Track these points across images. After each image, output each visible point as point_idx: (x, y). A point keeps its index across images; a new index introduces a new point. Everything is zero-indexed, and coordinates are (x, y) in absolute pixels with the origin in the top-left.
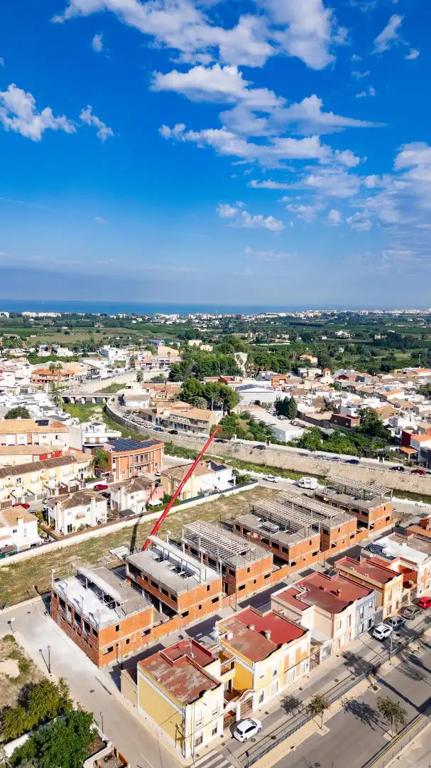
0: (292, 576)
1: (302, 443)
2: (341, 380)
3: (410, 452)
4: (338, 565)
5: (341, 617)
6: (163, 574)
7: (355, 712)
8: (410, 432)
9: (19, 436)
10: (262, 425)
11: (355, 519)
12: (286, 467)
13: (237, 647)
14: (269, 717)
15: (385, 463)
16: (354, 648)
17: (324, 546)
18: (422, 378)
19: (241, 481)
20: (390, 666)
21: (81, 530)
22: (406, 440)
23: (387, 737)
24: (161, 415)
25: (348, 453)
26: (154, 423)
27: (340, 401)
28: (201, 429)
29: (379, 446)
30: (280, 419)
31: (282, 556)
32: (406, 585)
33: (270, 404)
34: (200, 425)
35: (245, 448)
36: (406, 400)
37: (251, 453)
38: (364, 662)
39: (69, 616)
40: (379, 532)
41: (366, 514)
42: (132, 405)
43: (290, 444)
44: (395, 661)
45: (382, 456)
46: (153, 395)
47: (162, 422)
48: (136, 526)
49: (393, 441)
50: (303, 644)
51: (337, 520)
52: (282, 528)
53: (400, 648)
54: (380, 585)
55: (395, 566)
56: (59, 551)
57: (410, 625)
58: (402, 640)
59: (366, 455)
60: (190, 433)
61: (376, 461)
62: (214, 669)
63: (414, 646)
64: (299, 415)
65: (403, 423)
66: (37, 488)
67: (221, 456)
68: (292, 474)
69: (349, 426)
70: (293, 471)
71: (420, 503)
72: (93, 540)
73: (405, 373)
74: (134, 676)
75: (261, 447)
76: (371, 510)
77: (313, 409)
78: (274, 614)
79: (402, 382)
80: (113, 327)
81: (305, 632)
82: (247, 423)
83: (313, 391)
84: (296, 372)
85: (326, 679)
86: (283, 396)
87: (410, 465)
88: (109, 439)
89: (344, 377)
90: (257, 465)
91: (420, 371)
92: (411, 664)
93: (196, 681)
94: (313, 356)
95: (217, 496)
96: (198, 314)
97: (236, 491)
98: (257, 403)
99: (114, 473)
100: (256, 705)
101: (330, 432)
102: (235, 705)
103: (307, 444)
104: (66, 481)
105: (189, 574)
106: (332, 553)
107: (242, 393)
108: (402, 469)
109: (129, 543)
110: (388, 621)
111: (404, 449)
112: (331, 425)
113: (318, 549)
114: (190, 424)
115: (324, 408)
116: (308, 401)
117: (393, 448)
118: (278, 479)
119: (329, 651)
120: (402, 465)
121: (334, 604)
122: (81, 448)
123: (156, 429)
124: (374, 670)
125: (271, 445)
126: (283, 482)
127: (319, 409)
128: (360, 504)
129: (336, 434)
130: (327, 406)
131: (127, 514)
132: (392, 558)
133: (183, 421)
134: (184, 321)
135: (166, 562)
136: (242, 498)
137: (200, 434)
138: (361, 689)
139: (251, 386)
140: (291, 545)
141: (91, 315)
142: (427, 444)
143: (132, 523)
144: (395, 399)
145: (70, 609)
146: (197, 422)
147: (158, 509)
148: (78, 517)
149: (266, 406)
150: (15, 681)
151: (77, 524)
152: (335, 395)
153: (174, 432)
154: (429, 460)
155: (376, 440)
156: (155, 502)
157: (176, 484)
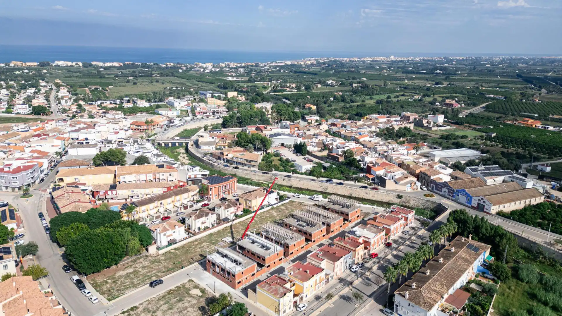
0: (313, 247)
1: (311, 173)
2: (332, 127)
3: (371, 177)
4: (335, 241)
5: (337, 263)
6: (256, 249)
7: (343, 299)
8: (371, 165)
9: (148, 175)
10: (287, 161)
11: (342, 218)
12: (304, 187)
13: (296, 277)
14: (310, 303)
15: (357, 184)
16: (343, 276)
17: (328, 232)
18: (381, 123)
19: (281, 198)
20: (358, 282)
21: (205, 229)
22: (368, 170)
23: (356, 306)
24: (227, 157)
25: (337, 179)
26: (222, 161)
27: (332, 144)
28: (253, 166)
29: (354, 174)
30: (297, 155)
31: (309, 238)
32: (366, 248)
33: (290, 146)
34: (252, 163)
35: (280, 177)
36: (371, 141)
37: (284, 180)
38: (347, 281)
39: (218, 270)
40: (353, 224)
41: (347, 215)
43: (305, 174)
44: (360, 279)
45: (356, 180)
46: (217, 141)
47: (228, 161)
48: (231, 226)
49: (362, 170)
50: (322, 275)
51: (334, 219)
52: (308, 225)
53: (362, 275)
54: (354, 249)
55: (360, 240)
56: (196, 240)
57: (367, 265)
58: (363, 271)
59: (347, 179)
60: (246, 168)
61: (352, 183)
62: (288, 285)
63: (368, 273)
64: (309, 153)
65: (368, 159)
66: (170, 207)
67: (266, 182)
68: (308, 192)
69: (338, 161)
70: (307, 190)
71: (375, 207)
72: (211, 235)
73: (371, 119)
74: (255, 291)
75: (289, 176)
76: (350, 213)
77: (316, 149)
78: (309, 263)
79: (369, 127)
80: (167, 76)
81: (323, 270)
82: (279, 160)
83: (316, 136)
84: (304, 119)
85: (332, 288)
86: (299, 140)
87: (370, 185)
88: (202, 175)
89: (334, 125)
90: (287, 186)
91: (380, 117)
92: (366, 280)
93: (281, 290)
94: (314, 105)
95: (270, 207)
96: (227, 63)
97: (280, 204)
98: (283, 145)
99: (211, 197)
100: (304, 299)
101: (327, 165)
102: (297, 299)
103: (315, 173)
104: (185, 202)
105: (268, 249)
106: (331, 235)
107: (273, 139)
108: (366, 187)
109: (230, 235)
110: (357, 264)
111: (368, 175)
112: (328, 160)
113: (325, 233)
114: (246, 163)
115: (323, 148)
116: (313, 144)
117: (362, 175)
118: (301, 196)
119: (332, 277)
120: (366, 185)
121: (334, 258)
122: (186, 181)
123: (225, 166)
124: (351, 283)
125: (295, 175)
126: (304, 198)
127: (320, 149)
128: (345, 210)
129: (331, 166)
130: (325, 147)
131: (226, 220)
132: (359, 237)
133: (242, 161)
134: (218, 70)
135: (256, 244)
136: (283, 208)
137: (252, 169)
138: (346, 291)
139: (278, 134)
140: (313, 233)
141: (146, 64)
142: (380, 172)
143: (229, 224)
144: (364, 141)
145: (218, 267)
146: (250, 161)
147: (241, 216)
148: (203, 223)
149: (288, 147)
150: (201, 297)
151: (202, 227)
152: (329, 139)
153: (236, 168)
154: (382, 182)
155: (353, 169)
156: (239, 213)
157: (249, 202)
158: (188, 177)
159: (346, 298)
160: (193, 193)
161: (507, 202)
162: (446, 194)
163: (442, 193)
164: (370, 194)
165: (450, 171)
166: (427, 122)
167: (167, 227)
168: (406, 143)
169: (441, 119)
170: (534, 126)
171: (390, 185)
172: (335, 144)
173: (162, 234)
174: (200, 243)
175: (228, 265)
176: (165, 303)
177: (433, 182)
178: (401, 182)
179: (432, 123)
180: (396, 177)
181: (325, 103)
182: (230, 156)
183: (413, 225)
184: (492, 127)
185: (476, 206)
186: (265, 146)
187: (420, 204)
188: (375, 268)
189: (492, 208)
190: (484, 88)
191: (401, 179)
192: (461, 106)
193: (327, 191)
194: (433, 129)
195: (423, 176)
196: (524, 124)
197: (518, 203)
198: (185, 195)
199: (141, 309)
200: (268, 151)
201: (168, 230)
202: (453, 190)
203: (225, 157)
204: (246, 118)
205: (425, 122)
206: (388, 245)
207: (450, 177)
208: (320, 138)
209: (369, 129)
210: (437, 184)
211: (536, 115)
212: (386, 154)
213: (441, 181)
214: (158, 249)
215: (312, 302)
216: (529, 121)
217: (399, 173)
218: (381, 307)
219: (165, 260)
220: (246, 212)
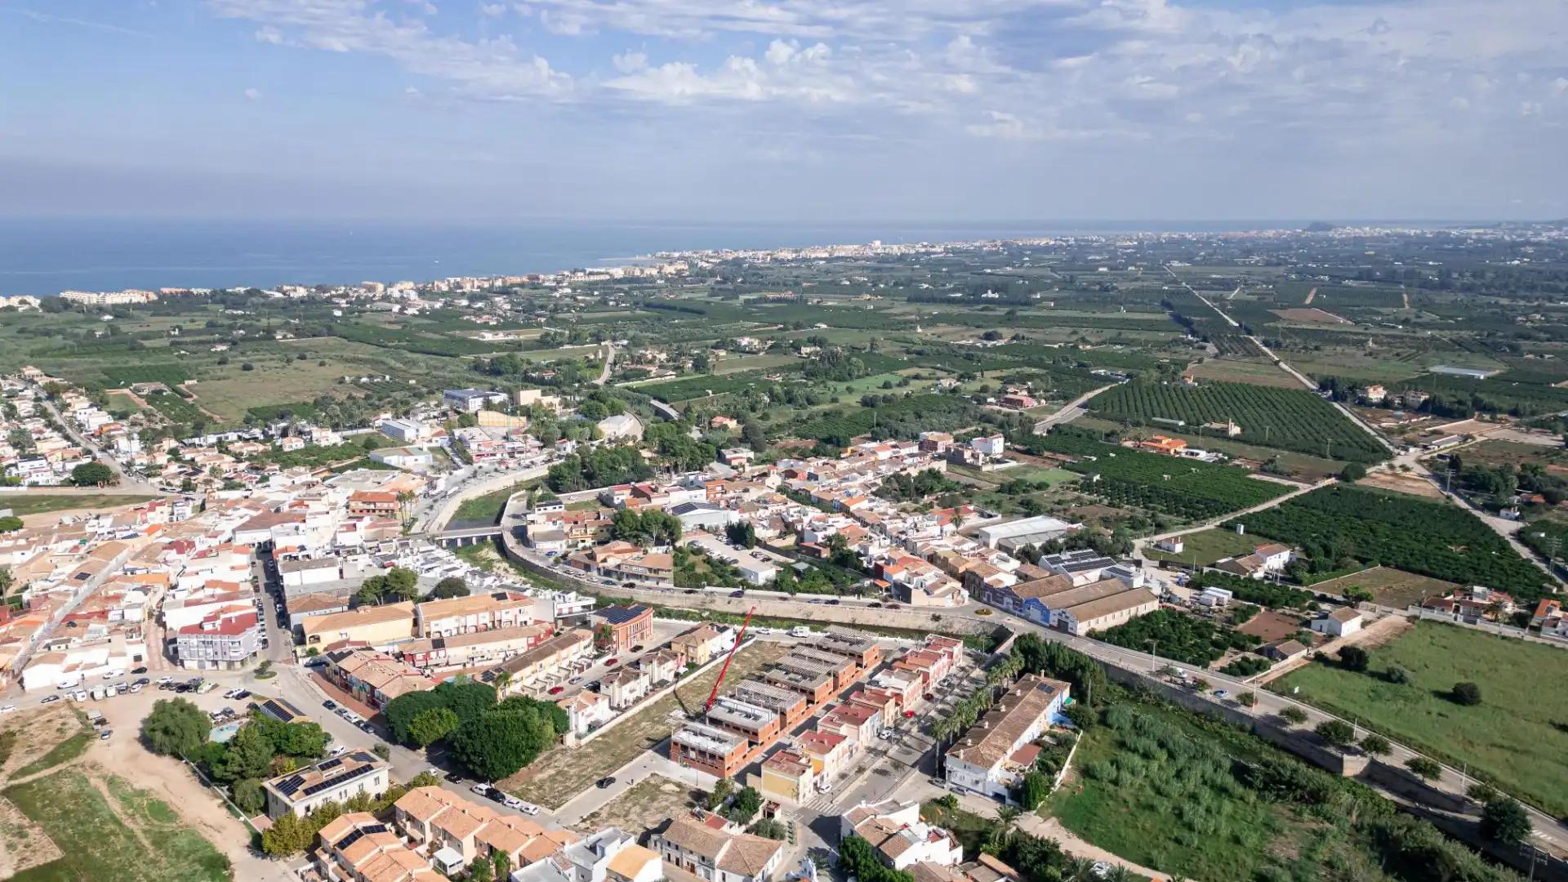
0: (820, 710)
1: (776, 585)
2: (790, 481)
3: (884, 585)
4: (851, 698)
5: (862, 728)
6: (737, 719)
7: (879, 772)
8: (881, 563)
9: (480, 615)
10: (722, 562)
11: (853, 662)
13: (811, 750)
14: (834, 783)
15: (863, 600)
16: (871, 744)
17: (836, 686)
18: (883, 462)
20: (893, 750)
21: (638, 700)
22: (878, 572)
23: (897, 779)
24: (604, 564)
25: (827, 593)
26: (595, 573)
27: (801, 521)
28: (663, 579)
29: (854, 580)
30: (737, 549)
31: (810, 697)
32: (897, 704)
33: (718, 529)
34: (661, 574)
35: (720, 598)
36: (871, 510)
37: (729, 602)
38: (879, 750)
39: (692, 754)
40: (872, 669)
41: (860, 656)
42: (545, 546)
43: (765, 587)
44: (895, 747)
45: (859, 592)
46: (569, 529)
47: (608, 573)
48: (675, 691)
49: (866, 573)
50: (844, 745)
51: (841, 665)
52: (805, 677)
53: (898, 741)
54: (881, 706)
55: (888, 693)
56: (631, 719)
57: (902, 728)
58: (898, 737)
59: (843, 592)
60: (652, 584)
61: (854, 598)
62: (804, 761)
63: (906, 738)
64: (758, 542)
65: (874, 550)
67: (696, 609)
68: (781, 623)
69: (819, 557)
71: (899, 639)
72: (646, 710)
73: (861, 454)
74: (759, 774)
75: (737, 595)
76: (863, 653)
77: (771, 532)
78: (823, 731)
79: (861, 474)
80: (314, 336)
81: (844, 738)
82: (705, 562)
83: (763, 503)
84: (721, 458)
85: (860, 761)
86: (735, 517)
88: (585, 607)
89: (791, 474)
91: (880, 449)
92: (905, 747)
93: (796, 768)
94: (731, 418)
95: (727, 655)
97: (740, 648)
98: (702, 528)
99: (616, 645)
100: (826, 778)
101: (802, 566)
102: (817, 778)
103: (783, 586)
105: (756, 717)
106: (843, 690)
107: (681, 518)
108: (877, 605)
110: (889, 728)
111: (878, 582)
112: (799, 555)
113: (832, 689)
114: (648, 574)
115: (784, 529)
116: (763, 522)
117: (868, 582)
118: (772, 630)
120: (877, 601)
121: (857, 721)
123: (607, 582)
124: (884, 753)
125: (748, 591)
127: (778, 532)
128: (854, 648)
129: (808, 569)
130: (787, 527)
131: (663, 684)
132: (885, 688)
133: (640, 571)
134: (438, 305)
135: (736, 713)
136: (747, 653)
137: (662, 585)
138: (879, 763)
139: (688, 506)
140: (815, 689)
142: (900, 576)
143: (671, 689)
144: (859, 510)
145: (693, 749)
146: (656, 571)
147: (686, 675)
148: (632, 691)
149: (714, 531)
150: (680, 792)
151: (631, 697)
152: (793, 510)
153: (632, 586)
154: (903, 593)
155: (850, 572)
156: (682, 670)
157: (691, 650)
158: (556, 612)
159: (882, 772)
160: (586, 643)
161: (1101, 615)
162: (1011, 607)
163: (1004, 606)
164: (887, 617)
165: (1015, 564)
166: (973, 455)
167: (583, 701)
168: (936, 507)
169: (998, 445)
170: (1172, 452)
171: (918, 598)
172: (806, 520)
173: (580, 713)
174: (637, 723)
175: (709, 745)
176: (634, 805)
177: (988, 587)
178: (937, 592)
179: (981, 456)
180: (928, 583)
181: (753, 409)
182: (612, 563)
183: (962, 664)
184: (1094, 459)
185: (1055, 624)
186: (671, 534)
187: (970, 629)
188: (915, 730)
189: (1079, 625)
190: (1089, 347)
191: (935, 586)
192: (1039, 403)
193: (811, 618)
194: (985, 469)
195: (972, 578)
196: (1154, 448)
197: (1117, 614)
198: (574, 648)
199: (604, 815)
200: (678, 544)
201: (587, 706)
202: (1021, 601)
203: (601, 565)
204: (604, 468)
205: (967, 455)
206: (928, 697)
207: (1015, 577)
208: (773, 508)
209: (861, 480)
210: (994, 591)
211: (1181, 423)
212: (903, 537)
213: (1001, 586)
214: (579, 737)
215: (837, 782)
216: (1164, 442)
217: (931, 574)
218: (929, 778)
219: (595, 752)
220: (692, 666)
